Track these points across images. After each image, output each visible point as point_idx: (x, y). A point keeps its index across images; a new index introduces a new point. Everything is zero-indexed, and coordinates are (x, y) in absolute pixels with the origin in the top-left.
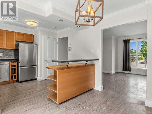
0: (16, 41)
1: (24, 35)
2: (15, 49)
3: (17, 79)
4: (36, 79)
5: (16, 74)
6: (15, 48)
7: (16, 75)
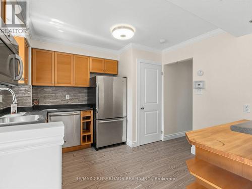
0: (91, 73)
1: (103, 62)
2: (88, 88)
3: (92, 142)
4: (124, 143)
5: (91, 133)
6: (88, 85)
7: (90, 135)
